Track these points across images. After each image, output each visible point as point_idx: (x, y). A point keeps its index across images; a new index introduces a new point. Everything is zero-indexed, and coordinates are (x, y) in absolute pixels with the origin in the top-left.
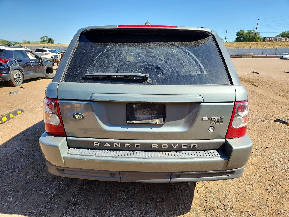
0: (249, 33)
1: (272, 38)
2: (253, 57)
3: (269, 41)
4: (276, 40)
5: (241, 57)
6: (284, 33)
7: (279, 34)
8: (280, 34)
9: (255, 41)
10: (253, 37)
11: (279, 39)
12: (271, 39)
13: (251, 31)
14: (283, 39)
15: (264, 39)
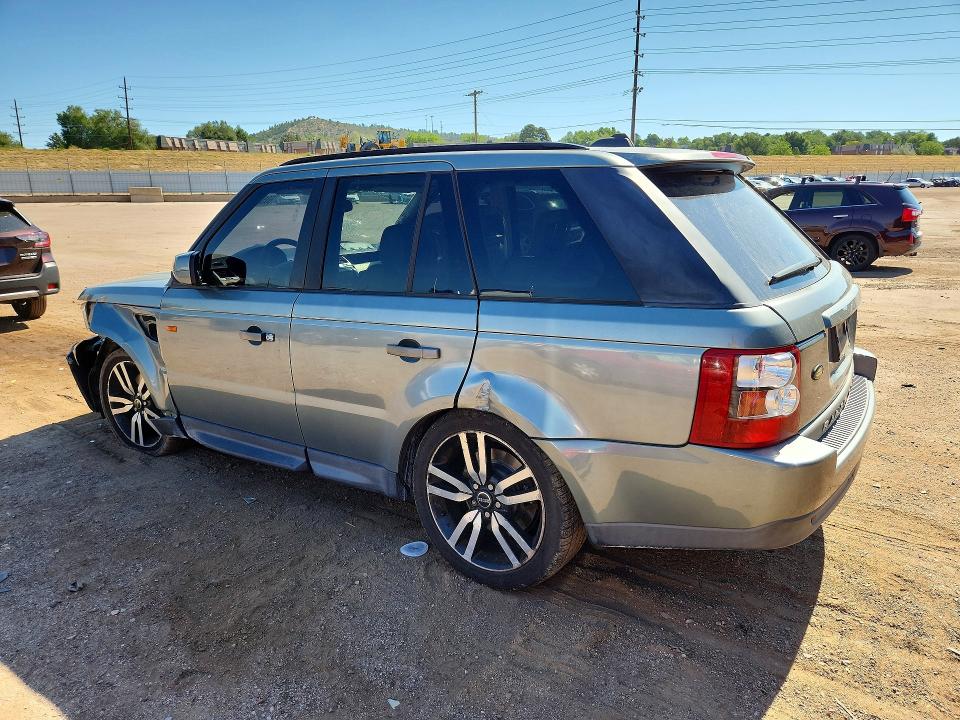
0: (102, 118)
1: (180, 140)
2: (166, 199)
3: (176, 148)
4: (194, 145)
5: (128, 199)
6: (206, 127)
7: (192, 129)
8: (197, 128)
9: (135, 147)
10: (121, 132)
11: (202, 144)
12: (178, 145)
13: (108, 113)
14: (212, 144)
15: (159, 143)
